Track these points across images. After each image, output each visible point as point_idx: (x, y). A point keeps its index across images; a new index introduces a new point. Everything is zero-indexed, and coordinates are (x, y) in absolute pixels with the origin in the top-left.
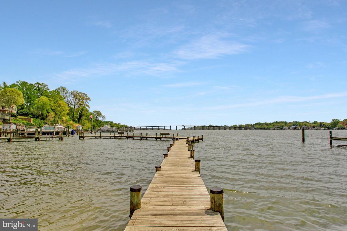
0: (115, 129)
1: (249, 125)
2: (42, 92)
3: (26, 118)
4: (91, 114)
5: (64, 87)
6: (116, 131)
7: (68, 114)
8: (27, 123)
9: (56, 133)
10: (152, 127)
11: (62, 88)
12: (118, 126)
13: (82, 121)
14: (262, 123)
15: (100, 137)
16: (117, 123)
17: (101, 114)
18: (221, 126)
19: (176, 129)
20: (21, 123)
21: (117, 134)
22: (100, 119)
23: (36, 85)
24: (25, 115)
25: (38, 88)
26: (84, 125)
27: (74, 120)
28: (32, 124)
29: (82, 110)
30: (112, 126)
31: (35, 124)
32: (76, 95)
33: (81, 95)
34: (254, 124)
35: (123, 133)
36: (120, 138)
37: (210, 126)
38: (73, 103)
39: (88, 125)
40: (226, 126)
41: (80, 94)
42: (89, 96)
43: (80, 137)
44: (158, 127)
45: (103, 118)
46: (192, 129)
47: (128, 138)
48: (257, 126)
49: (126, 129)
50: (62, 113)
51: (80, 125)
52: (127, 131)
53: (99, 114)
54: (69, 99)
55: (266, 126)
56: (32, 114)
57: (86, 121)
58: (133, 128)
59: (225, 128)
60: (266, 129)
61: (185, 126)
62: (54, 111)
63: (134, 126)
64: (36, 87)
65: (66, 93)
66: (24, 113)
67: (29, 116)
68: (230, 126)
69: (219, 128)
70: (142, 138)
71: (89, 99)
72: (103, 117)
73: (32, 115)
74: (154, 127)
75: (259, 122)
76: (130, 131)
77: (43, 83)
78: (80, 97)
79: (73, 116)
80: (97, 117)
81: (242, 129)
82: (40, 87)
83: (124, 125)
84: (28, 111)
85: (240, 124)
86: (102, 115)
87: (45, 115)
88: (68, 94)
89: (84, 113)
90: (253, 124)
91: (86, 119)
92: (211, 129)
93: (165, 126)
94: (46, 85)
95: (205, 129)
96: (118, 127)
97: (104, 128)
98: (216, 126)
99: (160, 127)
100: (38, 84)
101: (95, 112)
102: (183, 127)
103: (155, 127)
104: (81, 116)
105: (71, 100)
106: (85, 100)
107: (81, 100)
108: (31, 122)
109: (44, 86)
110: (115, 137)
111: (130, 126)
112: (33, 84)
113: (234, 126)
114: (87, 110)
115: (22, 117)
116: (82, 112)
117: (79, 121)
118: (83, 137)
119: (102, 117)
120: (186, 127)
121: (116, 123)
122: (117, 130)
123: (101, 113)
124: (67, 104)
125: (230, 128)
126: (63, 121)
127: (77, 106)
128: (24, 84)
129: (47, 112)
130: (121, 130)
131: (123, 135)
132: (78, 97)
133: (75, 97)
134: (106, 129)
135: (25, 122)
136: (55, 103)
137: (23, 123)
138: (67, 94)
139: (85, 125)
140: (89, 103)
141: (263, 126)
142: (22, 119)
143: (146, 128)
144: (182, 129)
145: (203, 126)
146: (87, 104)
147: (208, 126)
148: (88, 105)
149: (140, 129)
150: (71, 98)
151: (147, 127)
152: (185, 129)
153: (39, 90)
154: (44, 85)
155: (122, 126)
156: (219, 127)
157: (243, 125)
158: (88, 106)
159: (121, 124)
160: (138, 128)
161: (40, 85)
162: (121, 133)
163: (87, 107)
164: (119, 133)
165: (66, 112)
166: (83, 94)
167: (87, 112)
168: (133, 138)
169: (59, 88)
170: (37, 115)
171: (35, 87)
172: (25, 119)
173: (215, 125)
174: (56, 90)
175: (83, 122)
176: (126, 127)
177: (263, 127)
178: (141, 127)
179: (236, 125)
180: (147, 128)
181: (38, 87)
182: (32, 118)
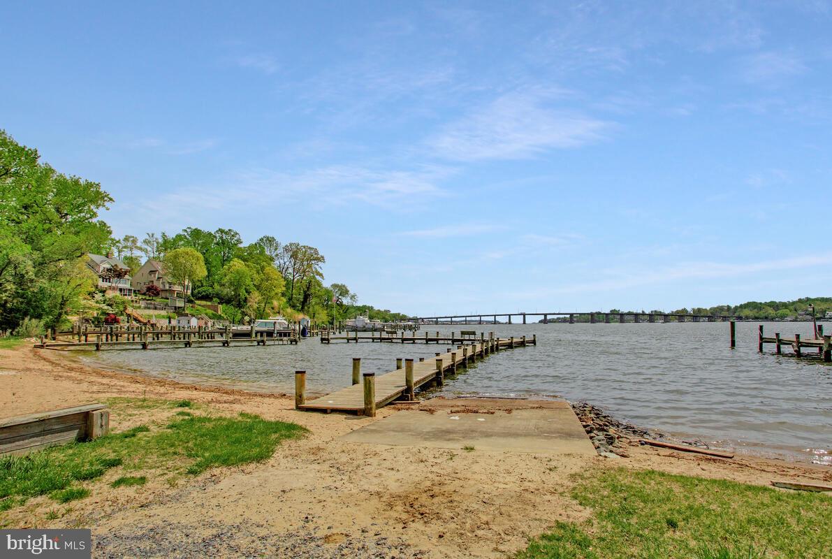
0: (378, 323)
1: (721, 309)
2: (230, 249)
3: (209, 303)
4: (327, 291)
5: (270, 235)
6: (380, 329)
7: (283, 295)
8: (213, 314)
9: (277, 333)
10: (464, 319)
11: (268, 238)
12: (385, 316)
13: (309, 308)
14: (761, 303)
15: (355, 339)
16: (382, 310)
17: (347, 292)
18: (643, 314)
19: (524, 323)
20: (203, 315)
21: (385, 335)
22: (346, 301)
23: (217, 235)
24: (207, 297)
25: (222, 240)
26: (314, 316)
27: (294, 307)
28: (220, 315)
29: (310, 282)
30: (371, 318)
31: (225, 317)
32: (295, 252)
33: (306, 252)
34: (736, 306)
35: (395, 333)
36: (390, 340)
37: (614, 313)
38: (291, 270)
39: (323, 316)
40: (656, 311)
41: (304, 250)
42: (321, 253)
43: (322, 339)
44: (478, 318)
45: (351, 299)
46: (564, 320)
47: (403, 340)
48: (746, 312)
49: (403, 323)
50: (273, 293)
51: (307, 318)
52: (405, 328)
53: (343, 291)
54: (282, 262)
55: (771, 312)
56: (218, 296)
57: (317, 307)
58: (420, 321)
59: (652, 317)
60: (772, 320)
61: (545, 315)
62: (258, 287)
63: (422, 317)
64: (218, 238)
65: (276, 249)
66: (204, 293)
67: (214, 299)
68: (667, 312)
69: (637, 317)
70: (428, 340)
71: (321, 259)
72: (353, 297)
73: (219, 298)
74: (468, 319)
75: (751, 301)
76: (410, 328)
77: (230, 230)
78: (305, 257)
79: (292, 298)
80: (340, 297)
81: (701, 320)
82: (224, 238)
83: (399, 314)
84: (210, 291)
85: (696, 308)
86: (350, 292)
87: (243, 297)
88: (280, 250)
89: (312, 291)
90: (733, 306)
91: (316, 304)
92: (617, 322)
93: (495, 316)
94: (237, 234)
95: (600, 322)
96: (384, 318)
97: (357, 324)
98: (630, 314)
99: (483, 318)
100: (221, 231)
101: (335, 286)
102: (542, 317)
103: (473, 319)
104: (306, 297)
105: (287, 263)
106: (313, 262)
107: (305, 263)
108: (219, 313)
109: (233, 236)
110: (382, 339)
111: (411, 317)
112: (213, 233)
113: (677, 312)
114: (319, 285)
115: (203, 303)
116: (308, 288)
117: (303, 308)
118: (328, 340)
119: (349, 298)
120: (549, 317)
121: (379, 310)
122: (384, 327)
123: (348, 288)
124: (279, 271)
125: (666, 318)
126: (273, 308)
127: (297, 275)
128: (196, 233)
129: (246, 292)
130: (392, 327)
131: (394, 336)
132: (300, 256)
133: (294, 256)
134: (360, 325)
135: (210, 312)
136: (258, 273)
137: (206, 314)
138: (278, 252)
139: (317, 315)
140: (321, 267)
141: (763, 311)
142: (203, 306)
143: (449, 319)
144: (540, 322)
145: (592, 314)
146: (319, 269)
147: (607, 314)
148: (321, 272)
149: (437, 323)
150: (286, 260)
151: (451, 317)
152: (545, 321)
153: (223, 243)
154: (232, 233)
155: (394, 317)
156: (636, 315)
157: (706, 310)
158: (321, 275)
159: (392, 312)
160: (432, 321)
161: (226, 233)
162: (392, 333)
163: (318, 278)
164: (388, 332)
165: (280, 291)
166: (310, 248)
167: (319, 288)
168: (413, 341)
169: (262, 240)
170: (227, 297)
171: (215, 237)
172: (209, 307)
173: (626, 311)
174: (256, 244)
175: (311, 309)
176: (404, 318)
177: (762, 314)
178: (437, 318)
179: (684, 310)
180: (453, 319)
181: (221, 238)
182: (219, 303)
